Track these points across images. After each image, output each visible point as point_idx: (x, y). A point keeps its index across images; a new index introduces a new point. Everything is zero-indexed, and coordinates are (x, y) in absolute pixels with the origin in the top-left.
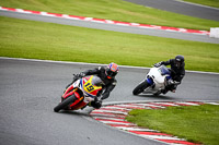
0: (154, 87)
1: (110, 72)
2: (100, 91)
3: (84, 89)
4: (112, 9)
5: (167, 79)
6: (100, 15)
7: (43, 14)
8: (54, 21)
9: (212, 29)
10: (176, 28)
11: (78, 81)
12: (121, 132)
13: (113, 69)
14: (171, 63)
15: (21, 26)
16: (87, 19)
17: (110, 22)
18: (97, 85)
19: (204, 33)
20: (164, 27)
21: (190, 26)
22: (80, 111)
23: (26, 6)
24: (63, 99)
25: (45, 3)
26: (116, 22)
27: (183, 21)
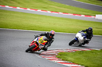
0: (78, 42)
1: (51, 34)
2: (47, 43)
3: (39, 42)
4: (50, 6)
5: (84, 38)
6: (44, 9)
7: (18, 8)
9: (96, 15)
10: (80, 15)
11: (37, 39)
14: (87, 31)
15: (8, 14)
16: (38, 10)
17: (49, 12)
18: (45, 40)
19: (93, 17)
20: (74, 14)
21: (86, 14)
22: (38, 52)
23: (10, 4)
25: (19, 3)
26: (52, 12)
27: (83, 11)
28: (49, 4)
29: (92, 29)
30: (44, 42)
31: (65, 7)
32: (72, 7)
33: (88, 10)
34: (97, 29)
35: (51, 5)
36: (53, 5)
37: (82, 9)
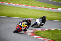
0: (37, 25)
1: (29, 21)
3: (22, 26)
7: (11, 4)
8: (14, 6)
9: (58, 8)
10: (48, 8)
12: (33, 37)
13: (30, 20)
16: (24, 5)
17: (30, 6)
19: (56, 9)
20: (45, 8)
21: (52, 7)
23: (7, 2)
24: (16, 29)
26: (32, 6)
28: (30, 2)
29: (45, 17)
30: (26, 26)
31: (39, 3)
32: (44, 3)
33: (53, 5)
34: (58, 17)
35: (31, 2)
36: (33, 2)
37: (50, 5)
